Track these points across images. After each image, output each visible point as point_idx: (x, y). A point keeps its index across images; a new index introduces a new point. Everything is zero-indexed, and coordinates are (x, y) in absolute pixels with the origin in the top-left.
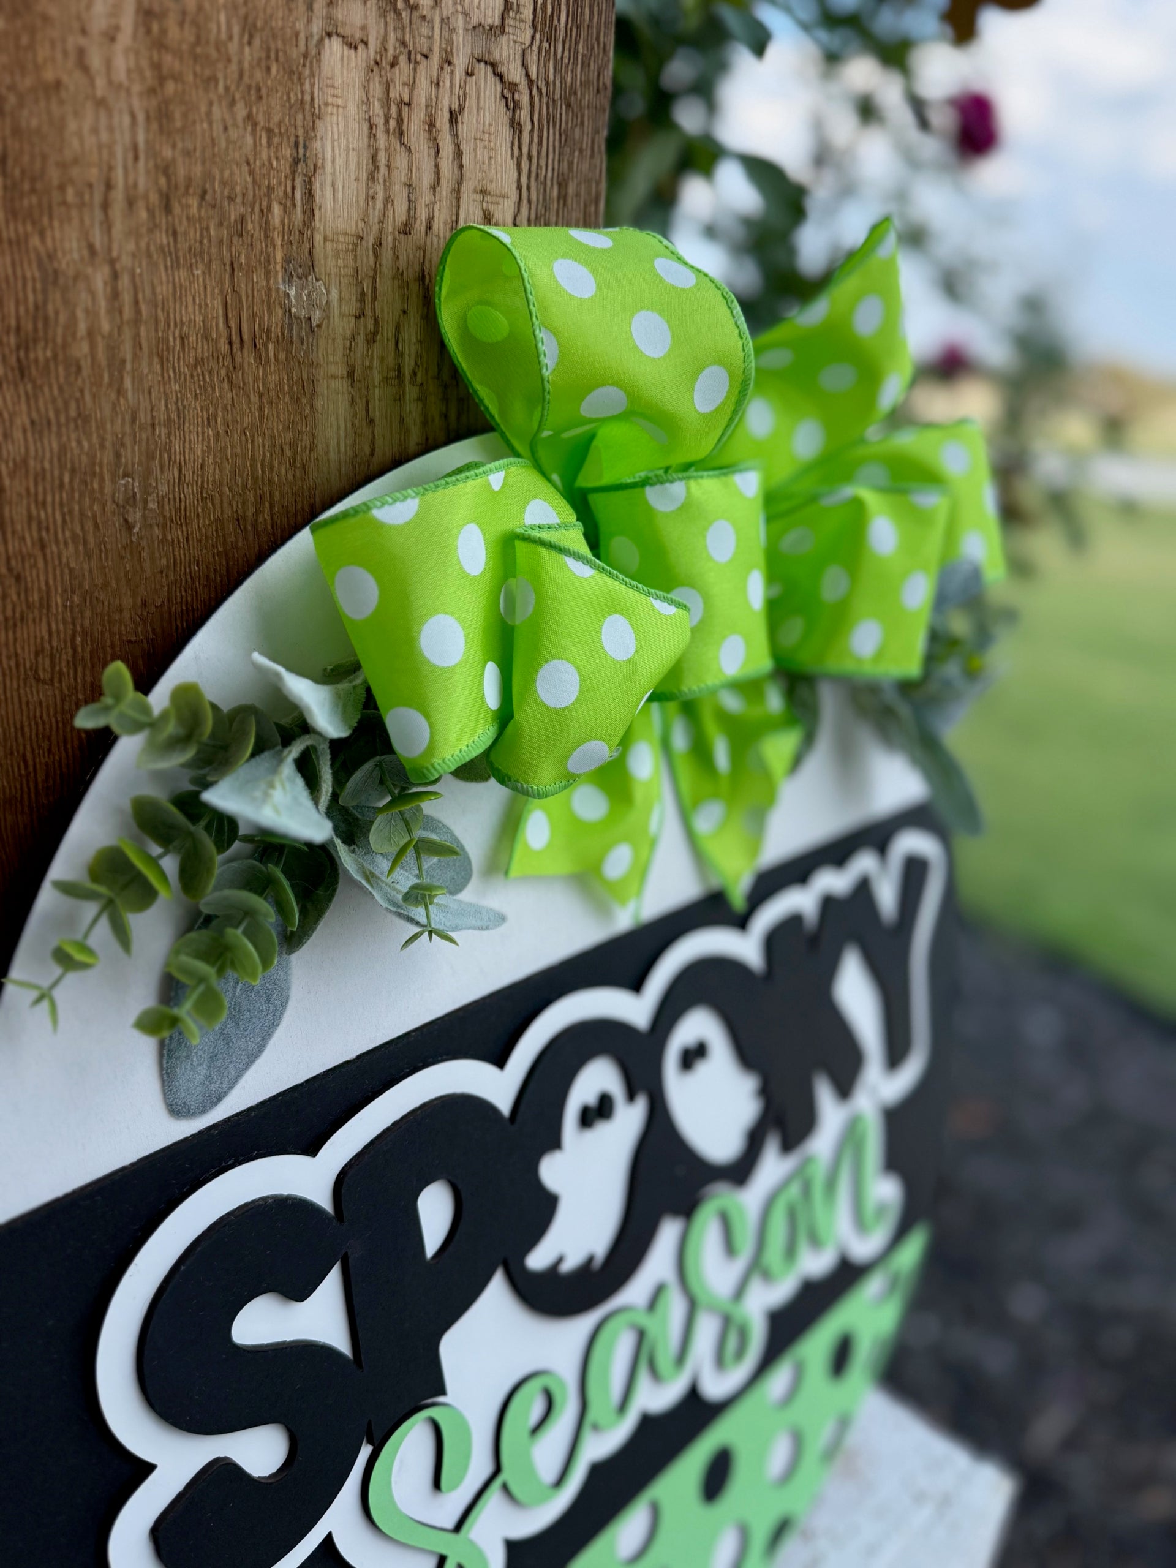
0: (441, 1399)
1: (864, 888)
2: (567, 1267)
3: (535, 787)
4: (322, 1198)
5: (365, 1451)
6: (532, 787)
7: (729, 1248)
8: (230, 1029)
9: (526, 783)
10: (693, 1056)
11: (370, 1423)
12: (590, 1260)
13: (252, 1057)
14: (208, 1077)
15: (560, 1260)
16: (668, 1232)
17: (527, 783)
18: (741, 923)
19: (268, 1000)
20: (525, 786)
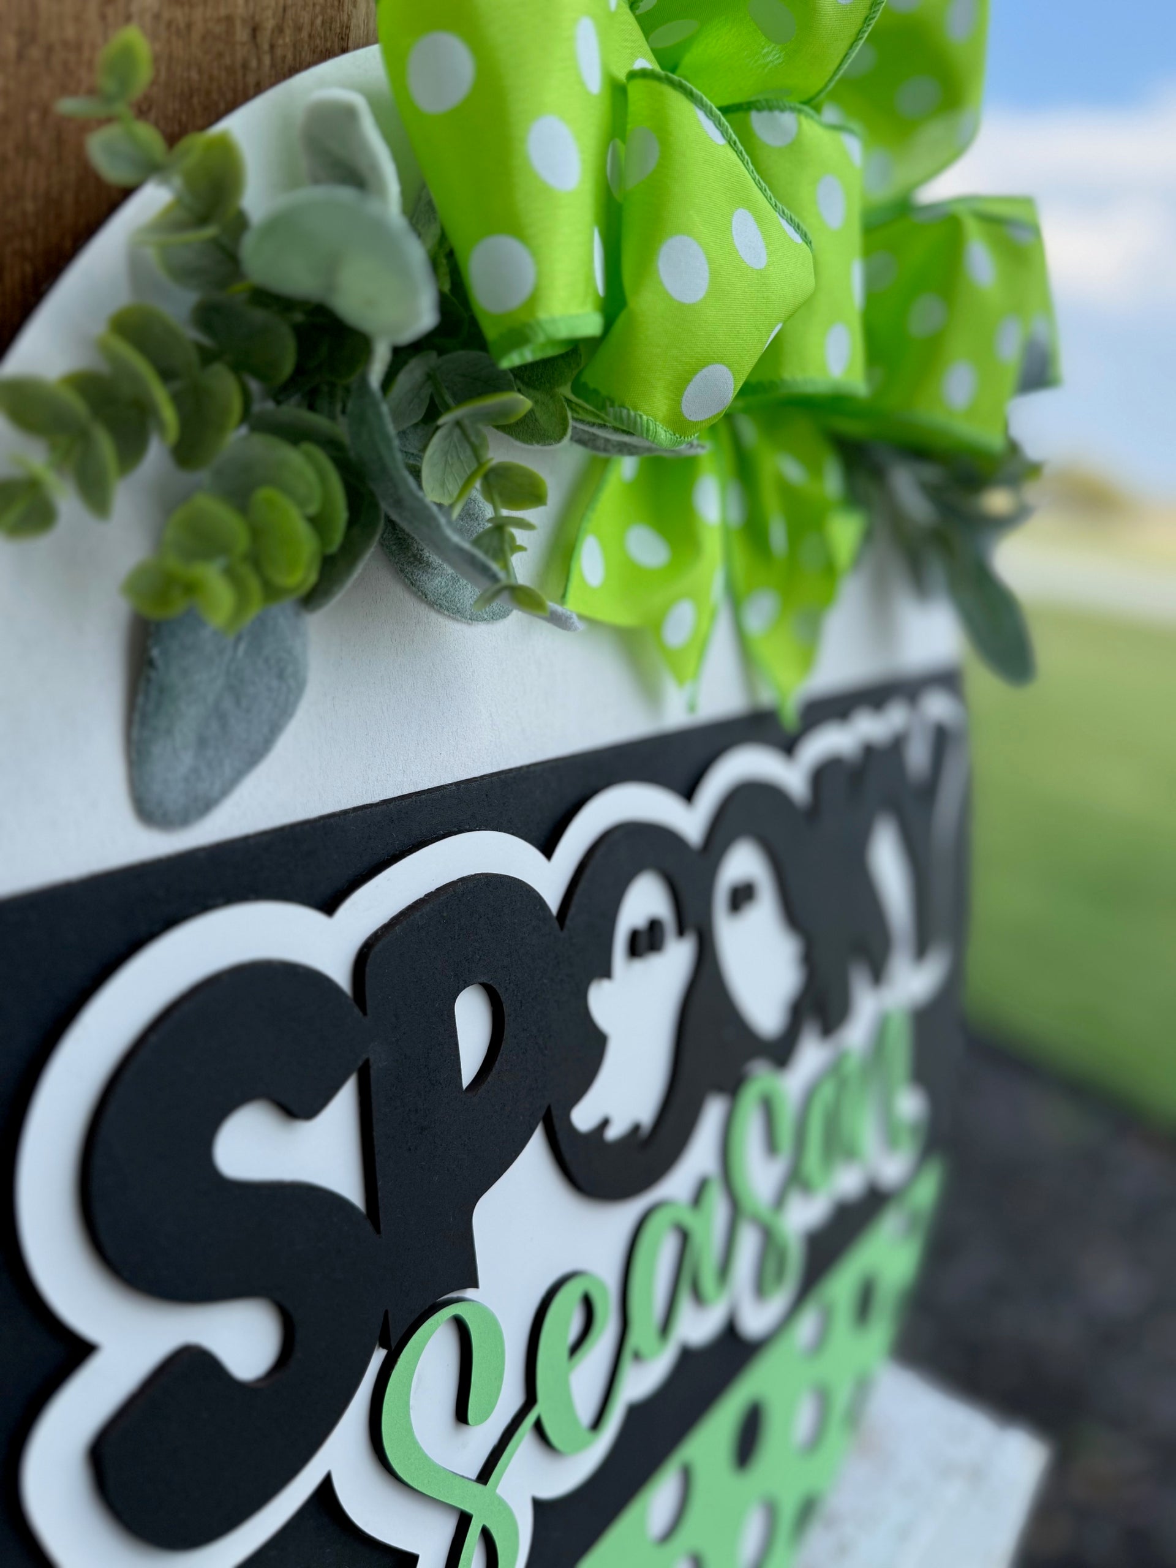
0: (469, 1293)
1: (897, 745)
2: (613, 1133)
3: (645, 417)
4: (340, 973)
5: (379, 1356)
6: (641, 416)
7: (771, 1146)
8: (228, 704)
9: (633, 409)
10: (742, 896)
11: (386, 1312)
12: (636, 1128)
13: (255, 755)
14: (195, 770)
15: (605, 1123)
16: (713, 1113)
17: (635, 409)
18: (788, 746)
19: (281, 676)
20: (632, 413)
